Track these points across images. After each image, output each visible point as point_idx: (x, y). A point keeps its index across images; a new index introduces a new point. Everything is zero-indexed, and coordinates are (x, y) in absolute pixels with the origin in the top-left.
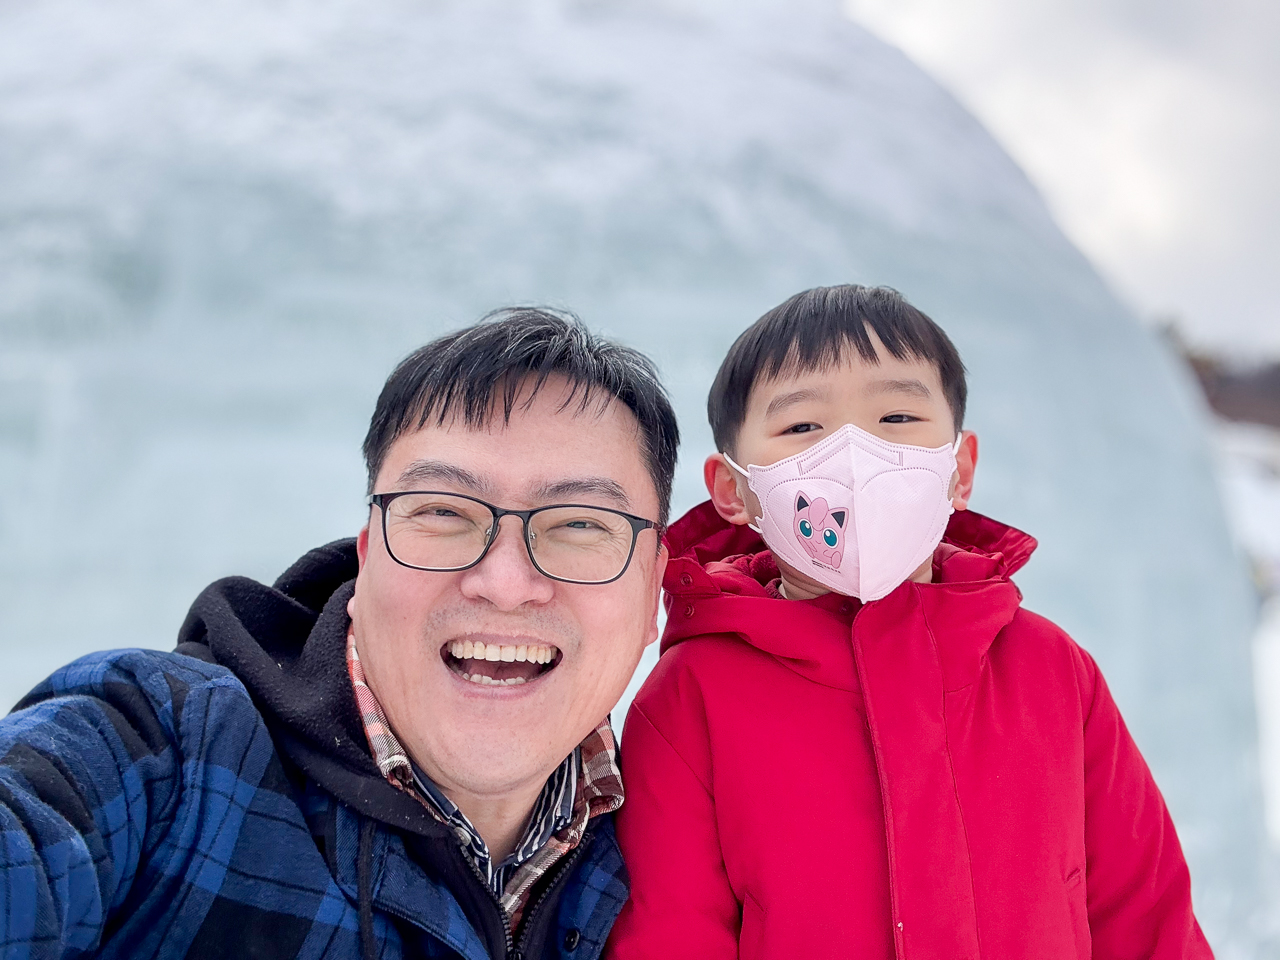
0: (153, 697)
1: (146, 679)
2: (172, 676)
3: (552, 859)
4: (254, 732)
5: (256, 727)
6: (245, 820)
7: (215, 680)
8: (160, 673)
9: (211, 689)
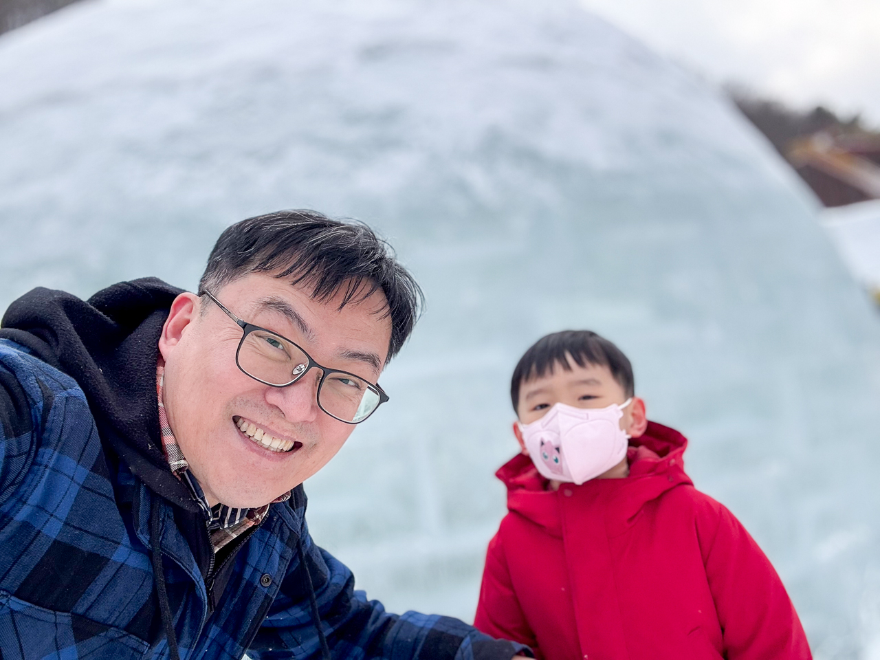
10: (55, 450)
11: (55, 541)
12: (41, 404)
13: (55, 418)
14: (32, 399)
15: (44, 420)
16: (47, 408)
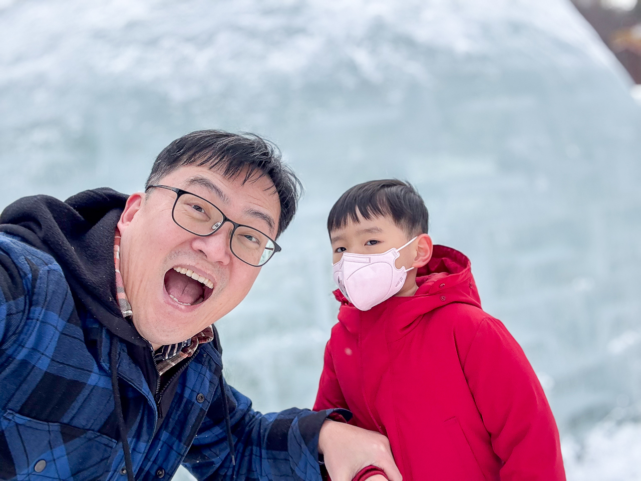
0: (21, 269)
1: (17, 259)
2: (29, 260)
3: (180, 360)
4: (66, 295)
5: (67, 292)
6: (60, 336)
7: (50, 265)
8: (23, 257)
9: (48, 271)
10: (43, 308)
11: (46, 373)
12: (30, 276)
13: (41, 285)
14: (23, 272)
15: (34, 287)
16: (35, 279)
